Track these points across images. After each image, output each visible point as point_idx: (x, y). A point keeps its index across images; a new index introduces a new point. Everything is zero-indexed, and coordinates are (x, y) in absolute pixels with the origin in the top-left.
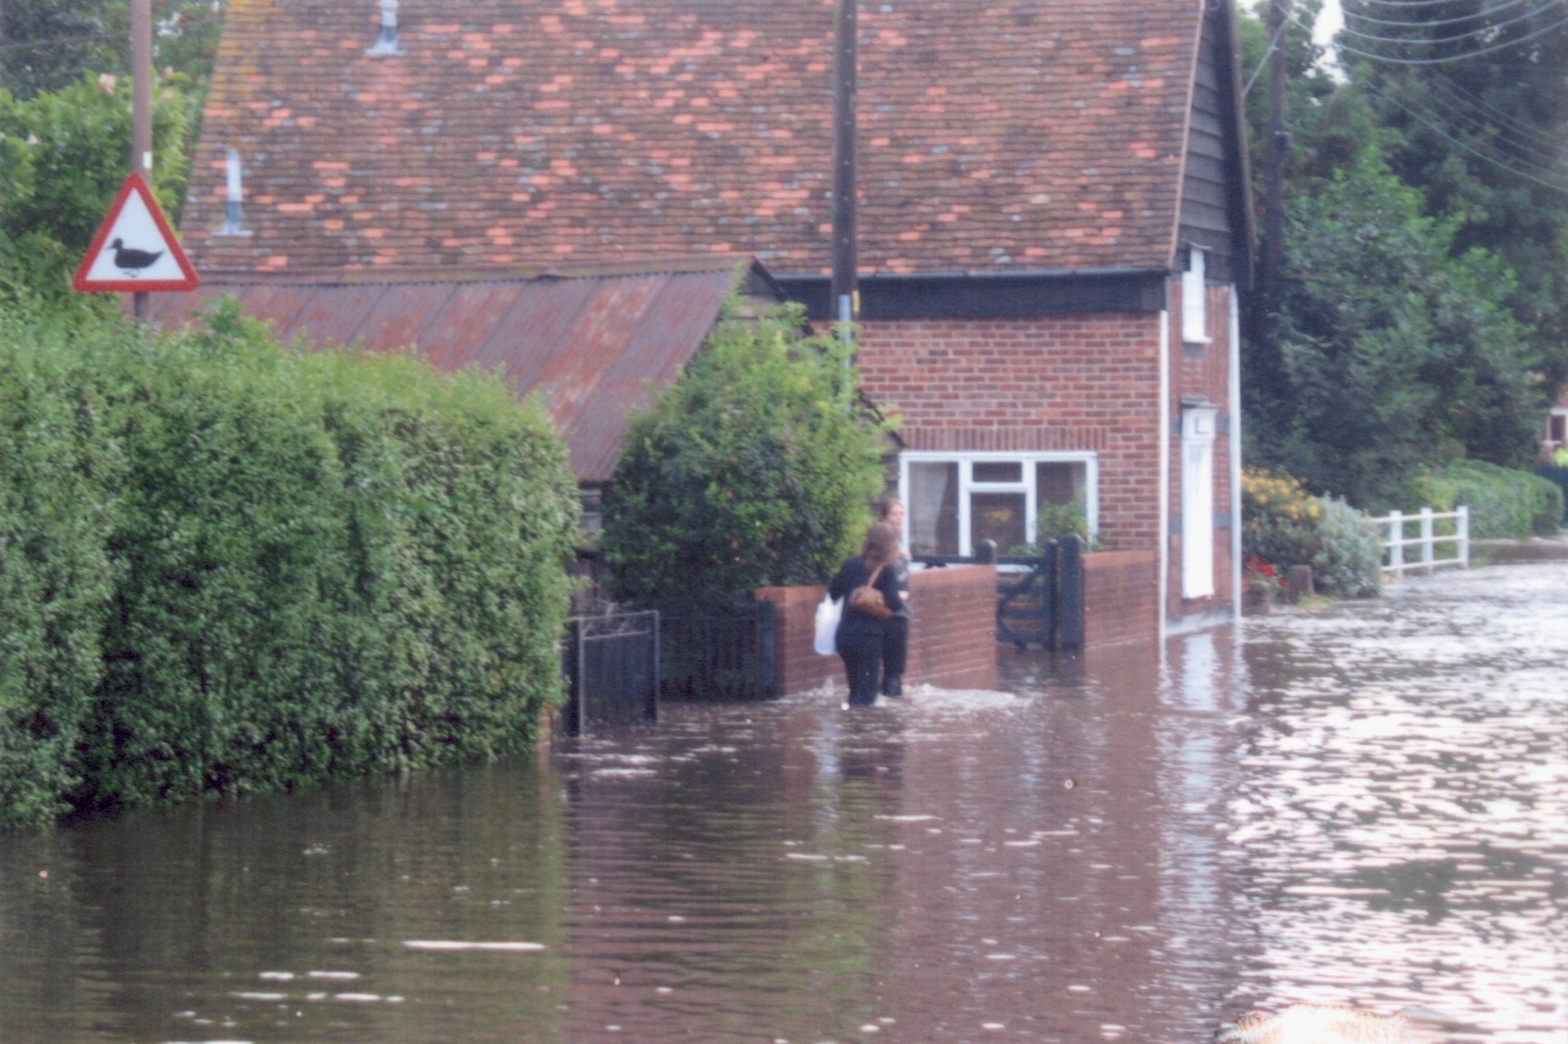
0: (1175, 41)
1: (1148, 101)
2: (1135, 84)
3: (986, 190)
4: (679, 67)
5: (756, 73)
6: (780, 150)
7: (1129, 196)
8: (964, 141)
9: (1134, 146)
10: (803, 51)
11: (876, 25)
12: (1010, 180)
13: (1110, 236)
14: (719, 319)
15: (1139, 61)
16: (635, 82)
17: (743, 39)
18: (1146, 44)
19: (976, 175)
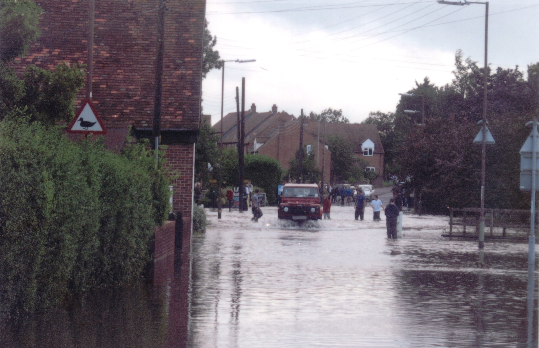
0: (195, 59)
1: (188, 77)
2: (184, 72)
3: (138, 103)
4: (35, 60)
7: (184, 107)
8: (131, 87)
9: (184, 91)
10: (76, 56)
11: (100, 49)
12: (146, 100)
13: (179, 119)
15: (184, 65)
16: (21, 63)
17: (56, 52)
18: (186, 60)
19: (134, 98)
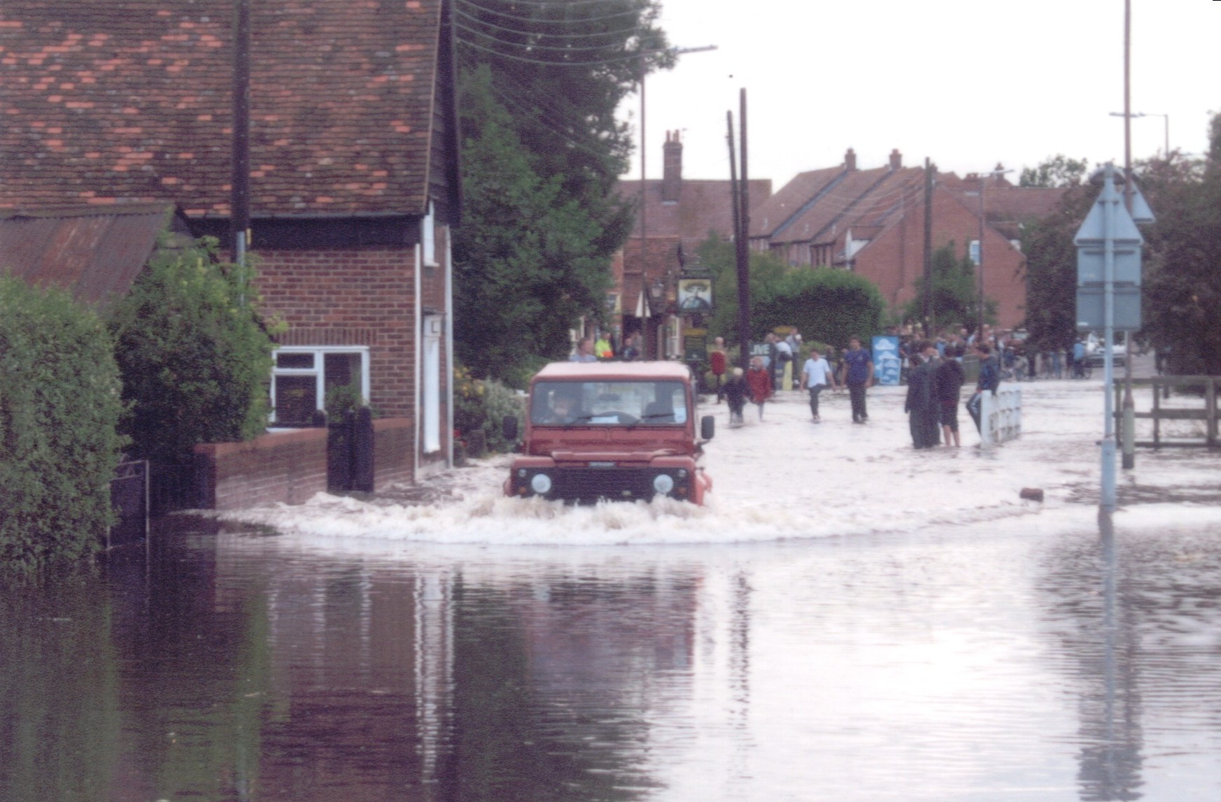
0: (420, 47)
1: (403, 91)
2: (393, 78)
3: (285, 153)
4: (50, 60)
5: (109, 66)
6: (129, 123)
7: (391, 160)
8: (268, 118)
9: (393, 123)
10: (144, 50)
11: (199, 31)
12: (303, 147)
13: (379, 189)
14: (155, 248)
15: (395, 61)
16: (16, 71)
17: (99, 40)
18: (399, 49)
19: (277, 143)
